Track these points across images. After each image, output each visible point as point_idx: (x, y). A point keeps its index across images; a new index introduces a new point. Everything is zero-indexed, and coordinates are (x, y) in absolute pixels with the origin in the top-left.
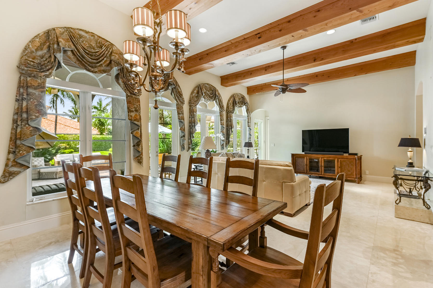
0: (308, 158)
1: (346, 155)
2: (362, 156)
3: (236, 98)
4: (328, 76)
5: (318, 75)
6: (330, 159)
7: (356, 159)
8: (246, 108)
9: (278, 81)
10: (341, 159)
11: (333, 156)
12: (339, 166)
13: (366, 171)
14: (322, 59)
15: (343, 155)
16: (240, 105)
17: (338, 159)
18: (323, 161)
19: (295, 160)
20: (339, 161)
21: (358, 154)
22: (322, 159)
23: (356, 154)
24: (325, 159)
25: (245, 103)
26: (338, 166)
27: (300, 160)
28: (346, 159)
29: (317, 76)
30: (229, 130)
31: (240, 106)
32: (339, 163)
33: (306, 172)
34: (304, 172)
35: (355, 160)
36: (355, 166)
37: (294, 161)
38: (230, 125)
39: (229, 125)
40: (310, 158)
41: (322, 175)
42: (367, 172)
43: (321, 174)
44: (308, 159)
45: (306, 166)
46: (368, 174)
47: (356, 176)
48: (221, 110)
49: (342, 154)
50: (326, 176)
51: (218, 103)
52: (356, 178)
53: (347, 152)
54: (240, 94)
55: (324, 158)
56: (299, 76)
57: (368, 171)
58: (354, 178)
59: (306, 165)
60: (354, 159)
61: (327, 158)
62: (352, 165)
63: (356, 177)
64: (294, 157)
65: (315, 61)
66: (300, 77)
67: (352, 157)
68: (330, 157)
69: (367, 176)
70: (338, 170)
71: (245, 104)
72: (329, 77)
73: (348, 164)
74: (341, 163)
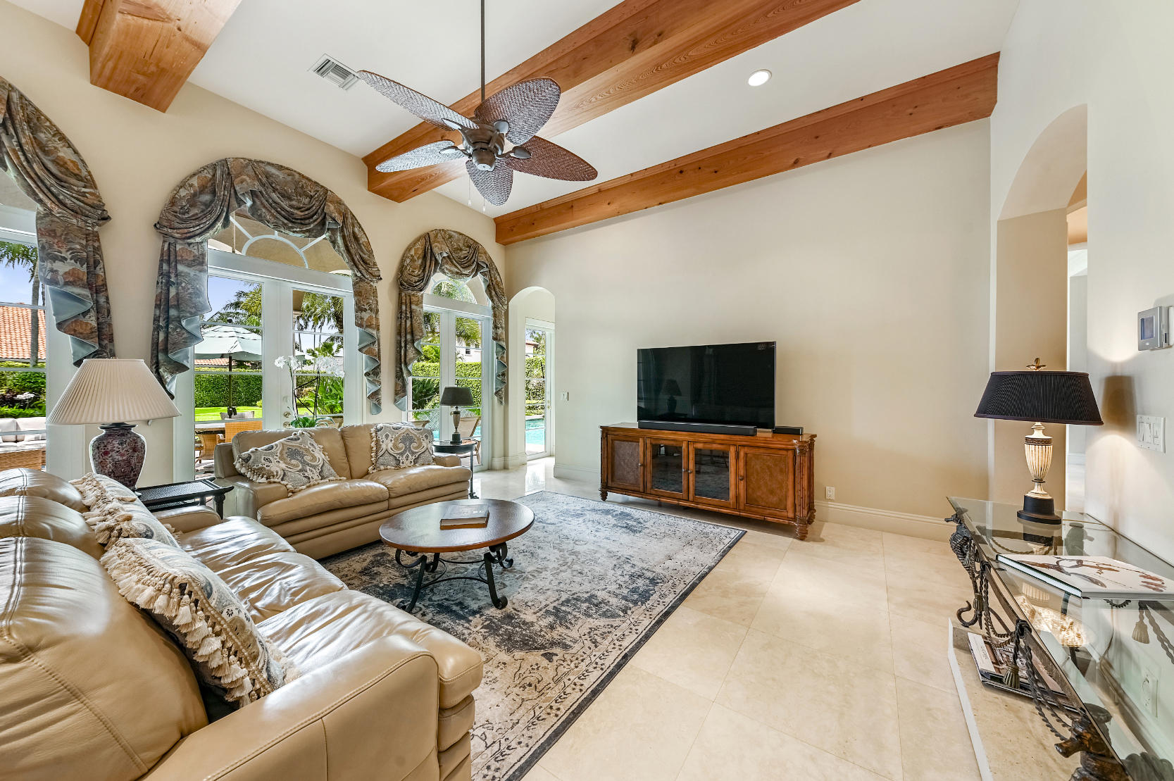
0: (648, 441)
1: (764, 434)
2: (815, 436)
3: (438, 242)
4: (713, 169)
5: (684, 169)
6: (715, 446)
7: (794, 450)
8: (485, 281)
9: (576, 196)
10: (746, 449)
11: (722, 437)
12: (742, 472)
13: (827, 488)
14: (660, 35)
15: (754, 434)
16: (456, 270)
17: (739, 447)
18: (692, 456)
19: (613, 448)
20: (742, 454)
21: (802, 428)
22: (691, 448)
23: (796, 432)
24: (700, 446)
25: (478, 264)
26: (737, 473)
27: (625, 449)
28: (762, 451)
29: (681, 172)
30: (403, 345)
31: (457, 273)
32: (741, 463)
33: (641, 490)
34: (636, 488)
35: (790, 453)
36: (791, 477)
37: (610, 450)
38: (409, 330)
39: (403, 330)
40: (654, 442)
41: (688, 500)
42: (831, 492)
43: (685, 498)
44: (649, 445)
45: (642, 468)
46: (833, 498)
47: (795, 511)
48: (359, 274)
49: (751, 432)
50: (699, 506)
51: (342, 248)
52: (794, 519)
53: (768, 423)
54: (461, 234)
55: (695, 442)
56: (632, 175)
57: (833, 489)
58: (788, 518)
59: (644, 465)
60: (787, 450)
61: (705, 443)
62: (781, 471)
63: (795, 515)
64: (610, 437)
65: (636, 50)
66: (635, 178)
67: (780, 442)
68: (713, 442)
69: (831, 504)
70: (737, 486)
71: (479, 267)
72: (716, 172)
73: (769, 467)
74: (746, 463)
